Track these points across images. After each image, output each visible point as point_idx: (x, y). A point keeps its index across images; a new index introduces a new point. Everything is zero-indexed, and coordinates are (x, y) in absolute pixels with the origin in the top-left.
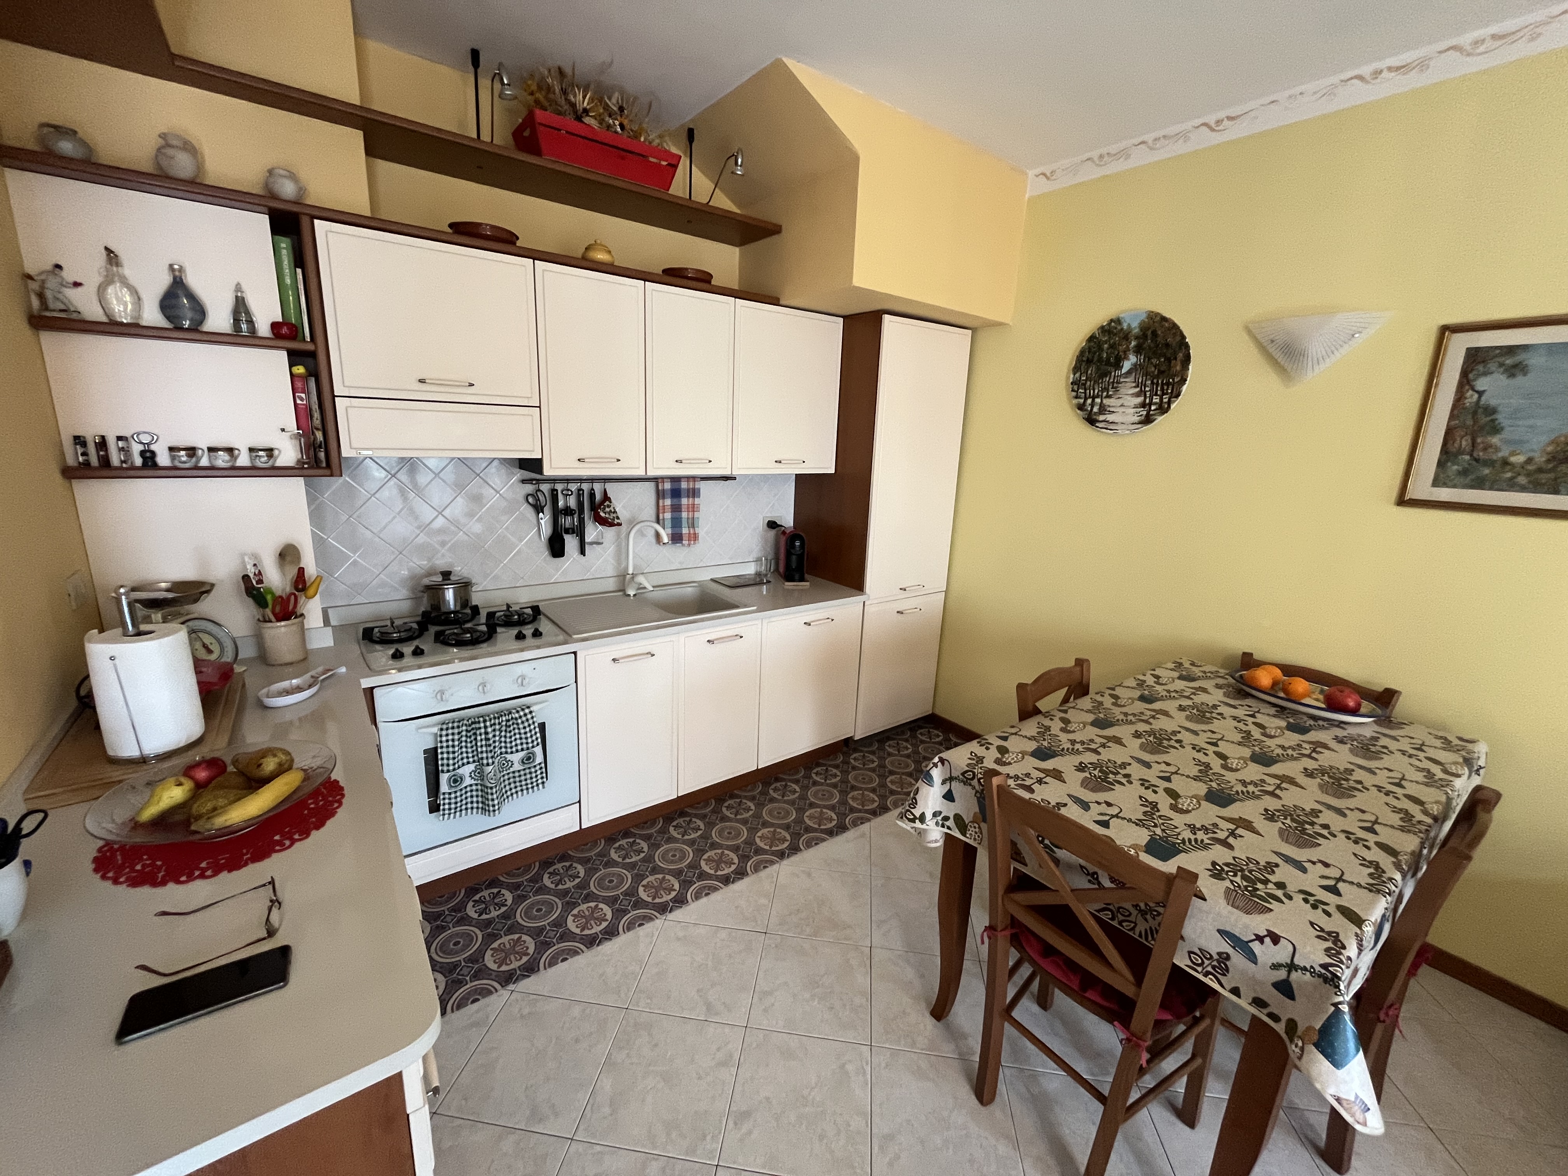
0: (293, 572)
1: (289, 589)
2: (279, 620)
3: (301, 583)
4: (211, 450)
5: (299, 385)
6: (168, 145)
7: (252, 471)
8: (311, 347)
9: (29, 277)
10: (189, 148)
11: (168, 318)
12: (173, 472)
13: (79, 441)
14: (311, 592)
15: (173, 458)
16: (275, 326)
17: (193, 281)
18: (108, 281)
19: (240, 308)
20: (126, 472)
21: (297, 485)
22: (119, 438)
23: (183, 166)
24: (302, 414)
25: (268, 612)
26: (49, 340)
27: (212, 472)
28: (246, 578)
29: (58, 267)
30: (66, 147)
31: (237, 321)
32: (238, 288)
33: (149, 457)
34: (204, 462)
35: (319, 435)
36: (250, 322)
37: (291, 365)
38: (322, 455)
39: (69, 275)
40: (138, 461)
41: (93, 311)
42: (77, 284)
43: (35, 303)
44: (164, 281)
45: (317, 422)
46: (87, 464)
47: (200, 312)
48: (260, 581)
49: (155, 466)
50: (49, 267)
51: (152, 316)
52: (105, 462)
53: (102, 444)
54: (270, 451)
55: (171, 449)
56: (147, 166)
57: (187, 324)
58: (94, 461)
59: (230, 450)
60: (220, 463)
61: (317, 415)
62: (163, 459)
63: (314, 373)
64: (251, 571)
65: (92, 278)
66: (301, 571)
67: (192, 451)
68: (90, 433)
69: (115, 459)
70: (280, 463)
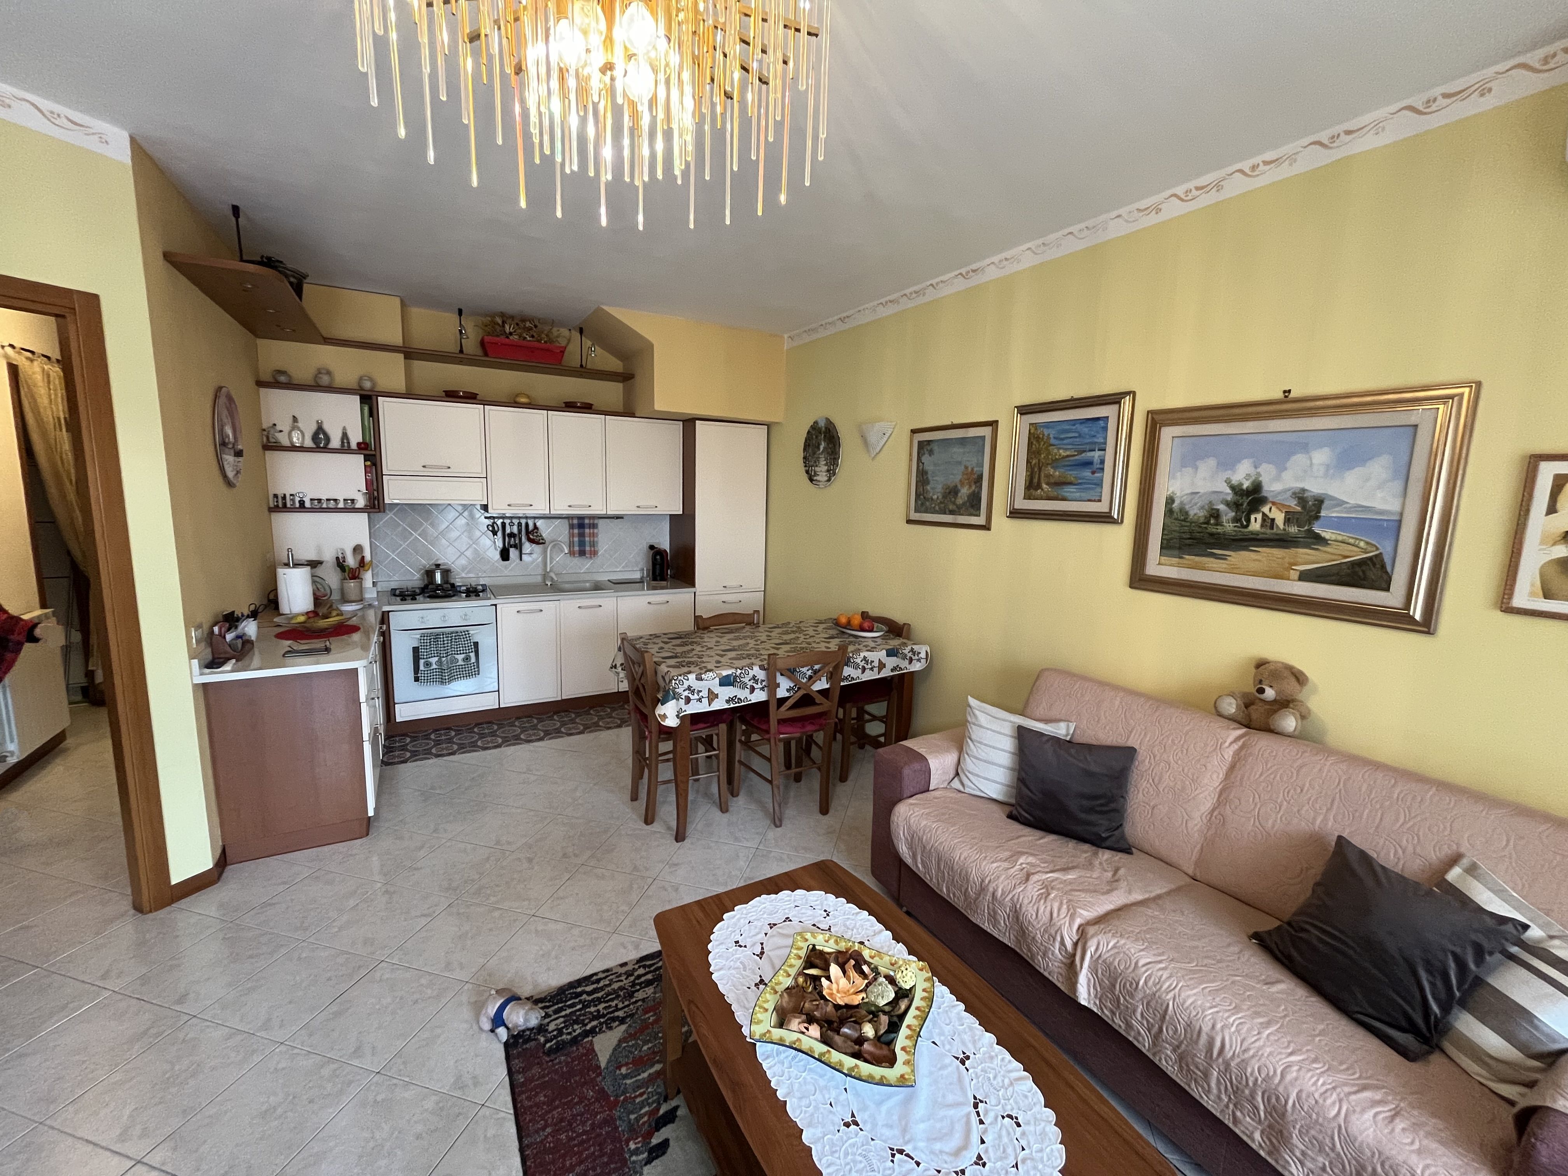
0: (359, 557)
1: (357, 566)
2: (351, 579)
3: (362, 563)
4: (328, 500)
5: (368, 469)
6: (320, 373)
7: (345, 510)
8: (374, 453)
9: (264, 430)
10: (329, 373)
11: (315, 443)
12: (312, 510)
13: (276, 496)
14: (366, 568)
15: (312, 504)
16: (359, 444)
17: (326, 427)
18: (294, 428)
19: (345, 436)
20: (293, 510)
21: (365, 516)
22: (291, 495)
23: (325, 380)
24: (368, 483)
25: (346, 574)
26: (269, 454)
27: (328, 510)
28: (337, 558)
29: (275, 425)
30: (282, 379)
31: (343, 442)
32: (344, 428)
33: (302, 503)
34: (324, 506)
35: (376, 493)
36: (349, 443)
37: (365, 461)
38: (376, 502)
39: (278, 428)
40: (297, 505)
41: (285, 442)
42: (281, 431)
43: (265, 439)
44: (314, 427)
45: (375, 487)
46: (277, 506)
47: (328, 439)
48: (344, 561)
49: (304, 507)
50: (271, 425)
51: (309, 443)
52: (285, 505)
53: (284, 497)
54: (353, 501)
55: (311, 500)
56: (313, 383)
57: (322, 445)
58: (280, 505)
59: (335, 500)
60: (331, 506)
61: (375, 484)
62: (308, 504)
63: (374, 464)
64: (340, 556)
65: (286, 428)
66: (363, 557)
67: (319, 500)
68: (280, 493)
69: (288, 505)
70: (357, 506)
